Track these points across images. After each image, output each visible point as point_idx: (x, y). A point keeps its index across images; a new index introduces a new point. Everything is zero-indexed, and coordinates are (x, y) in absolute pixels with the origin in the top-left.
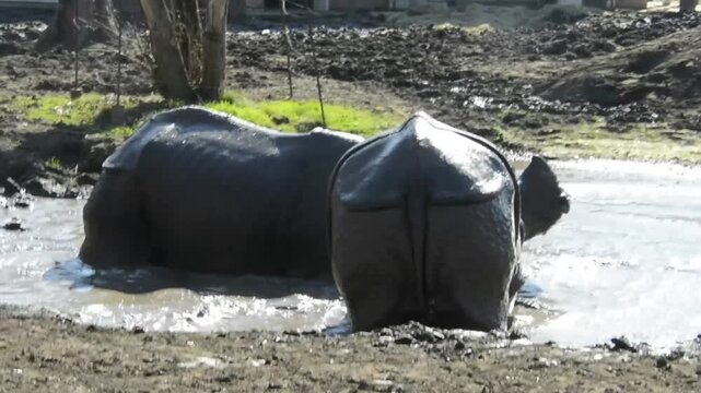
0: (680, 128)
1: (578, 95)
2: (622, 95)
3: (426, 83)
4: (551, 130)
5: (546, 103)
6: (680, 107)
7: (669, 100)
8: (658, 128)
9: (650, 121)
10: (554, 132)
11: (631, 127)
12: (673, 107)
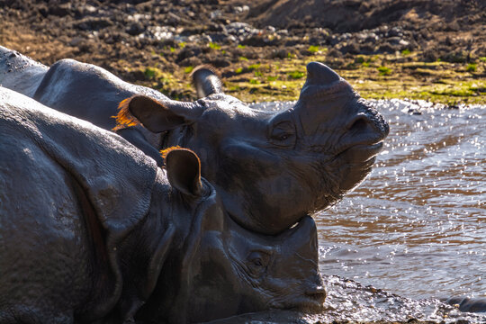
0: (433, 60)
1: (308, 17)
2: (369, 14)
3: (92, 9)
4: (239, 70)
5: (255, 31)
6: (448, 30)
7: (436, 19)
8: (402, 61)
9: (392, 52)
10: (245, 71)
11: (361, 61)
12: (440, 30)
